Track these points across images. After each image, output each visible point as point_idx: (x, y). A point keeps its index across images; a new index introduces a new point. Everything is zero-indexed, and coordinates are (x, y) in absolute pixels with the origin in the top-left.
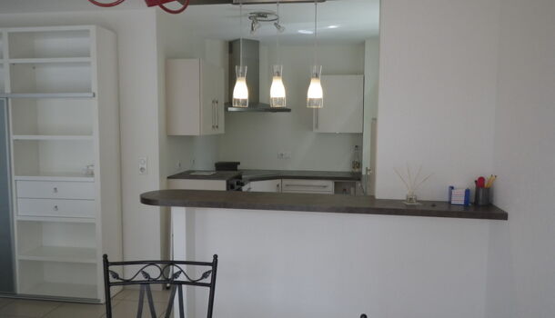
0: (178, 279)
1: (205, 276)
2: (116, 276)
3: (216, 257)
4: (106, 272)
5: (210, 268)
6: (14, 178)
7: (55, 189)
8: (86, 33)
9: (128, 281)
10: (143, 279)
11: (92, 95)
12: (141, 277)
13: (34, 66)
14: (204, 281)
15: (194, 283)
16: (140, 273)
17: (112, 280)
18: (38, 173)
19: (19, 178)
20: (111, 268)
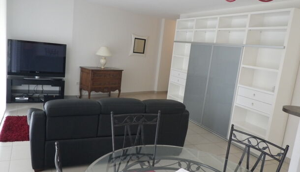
0: (265, 151)
1: (279, 155)
2: (235, 136)
3: (288, 147)
4: (232, 133)
5: (283, 152)
6: (238, 85)
7: (254, 95)
8: (288, 12)
9: (240, 141)
10: (247, 143)
11: (283, 47)
12: (246, 142)
13: (261, 31)
14: (277, 157)
15: (272, 156)
16: (247, 140)
17: (233, 138)
18: (251, 85)
19: (241, 86)
20: (234, 132)
